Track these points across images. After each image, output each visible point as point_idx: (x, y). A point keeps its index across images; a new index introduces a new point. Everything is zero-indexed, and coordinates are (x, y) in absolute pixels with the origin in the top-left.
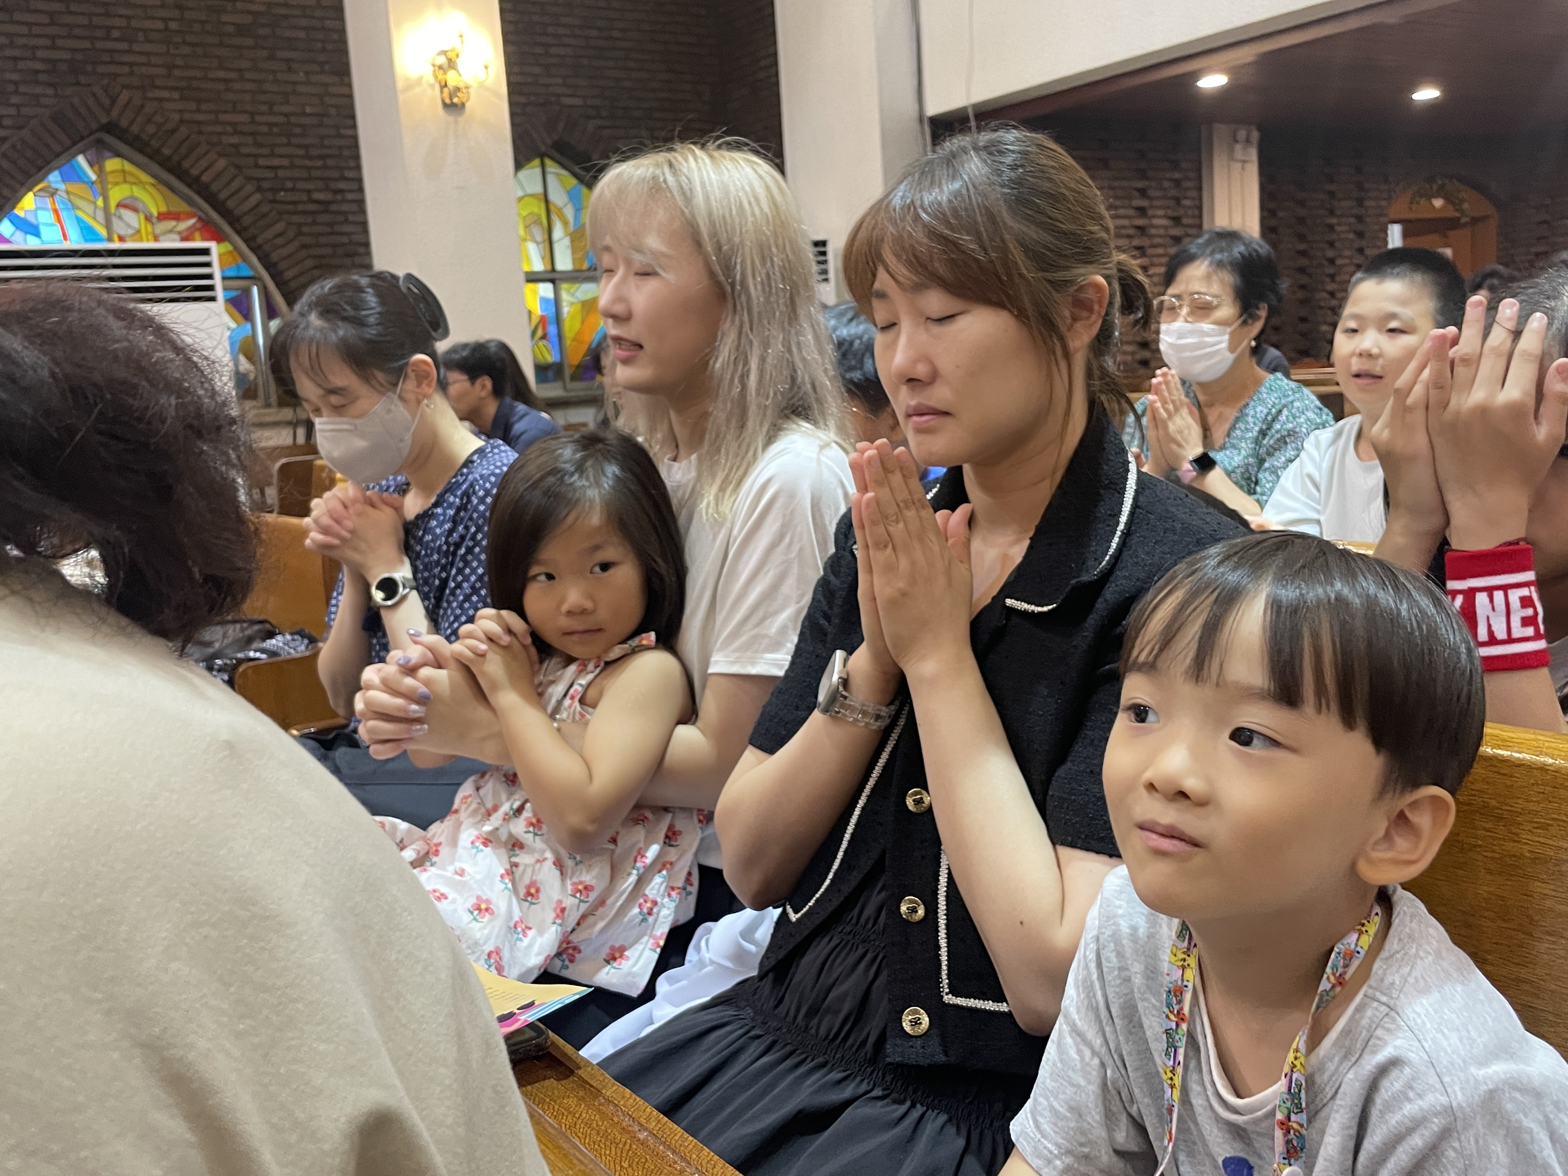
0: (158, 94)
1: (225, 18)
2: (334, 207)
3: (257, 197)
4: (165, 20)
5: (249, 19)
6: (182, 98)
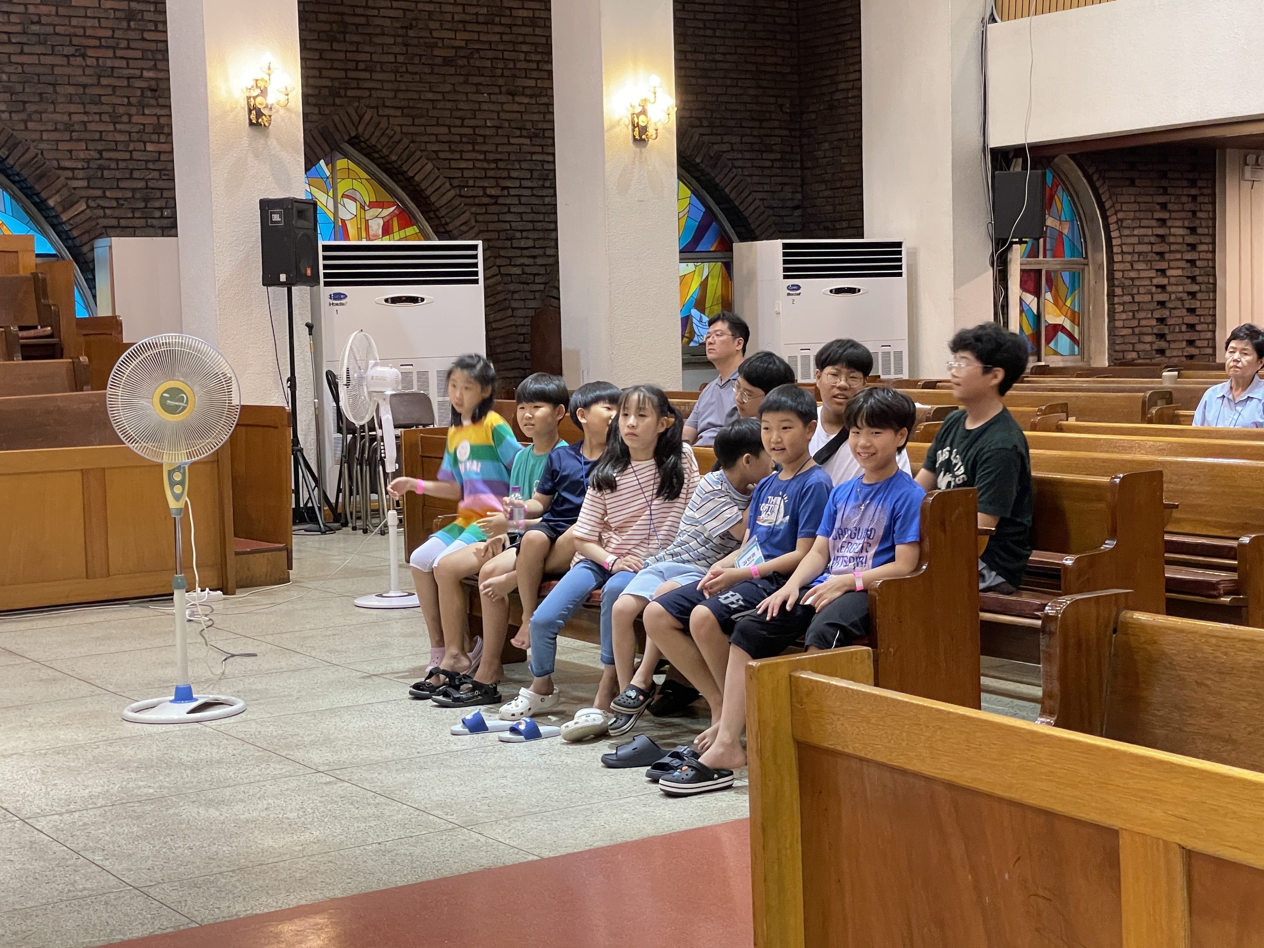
1: (436, 52)
3: (452, 193)
4: (396, 55)
5: (452, 53)
6: (403, 115)
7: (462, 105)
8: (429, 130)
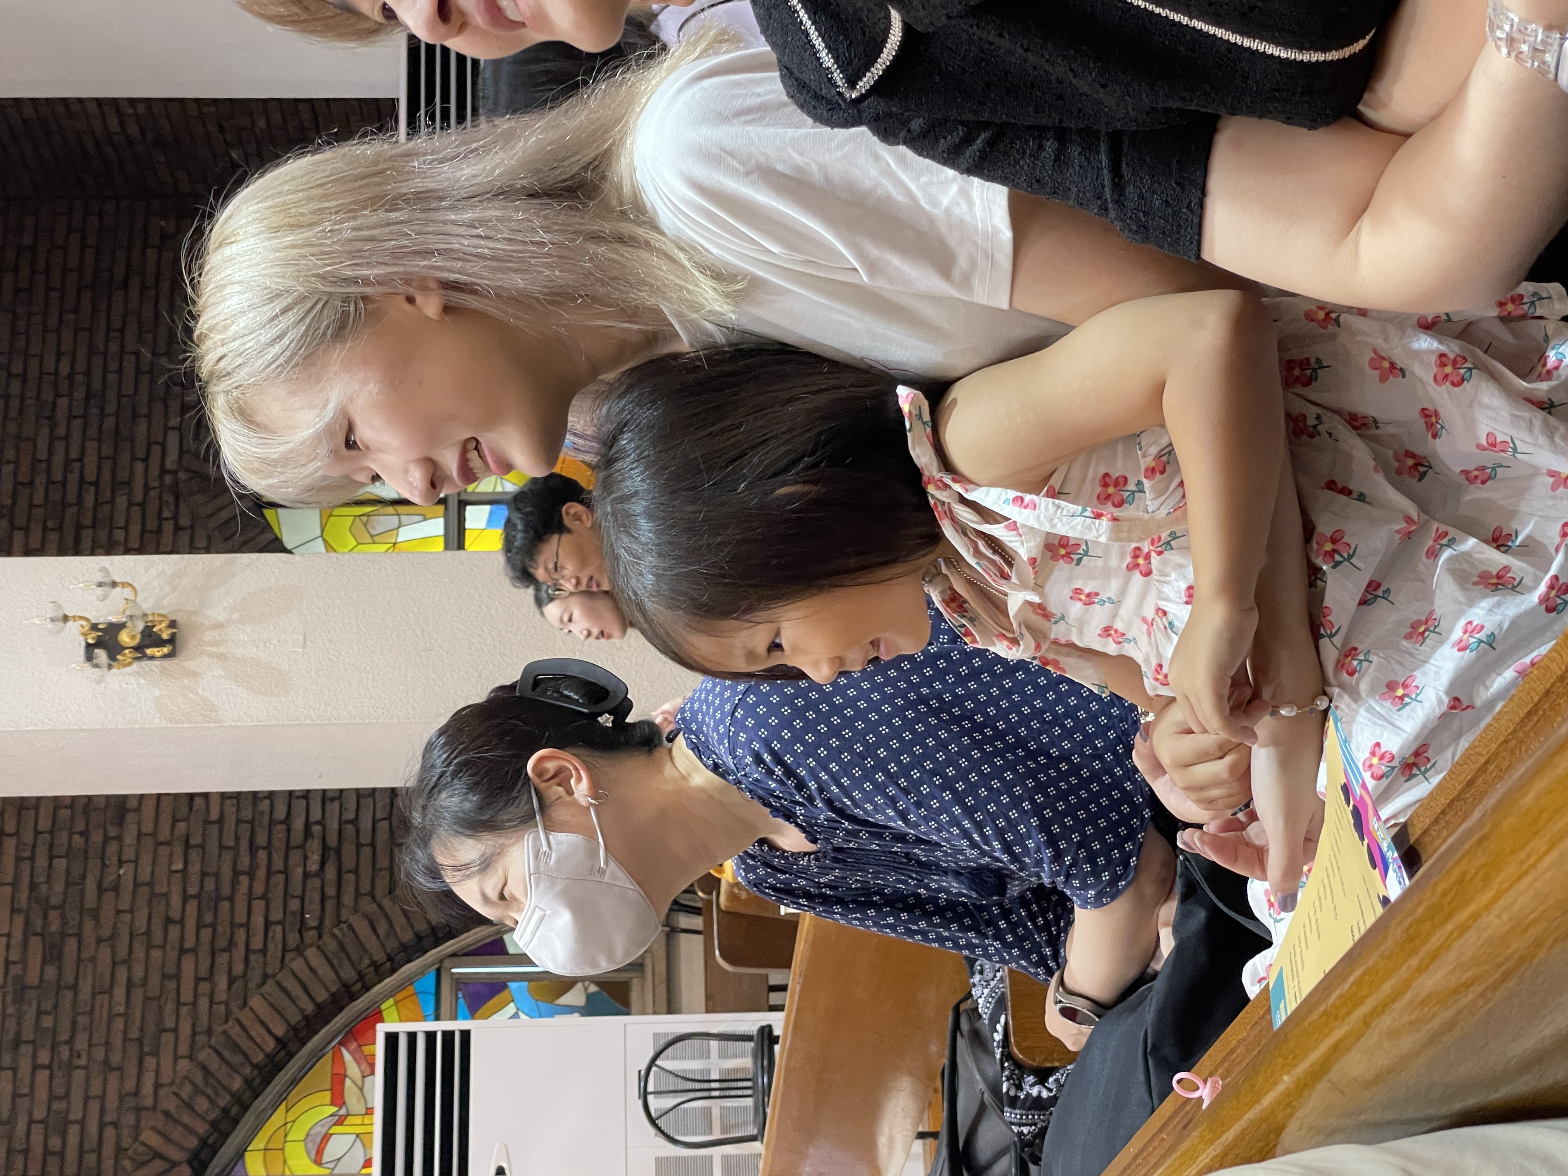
0: (148, 1088)
1: (33, 977)
2: (332, 840)
3: (311, 953)
4: (35, 1067)
5: (36, 944)
6: (156, 1053)
7: (141, 923)
8: (187, 995)
